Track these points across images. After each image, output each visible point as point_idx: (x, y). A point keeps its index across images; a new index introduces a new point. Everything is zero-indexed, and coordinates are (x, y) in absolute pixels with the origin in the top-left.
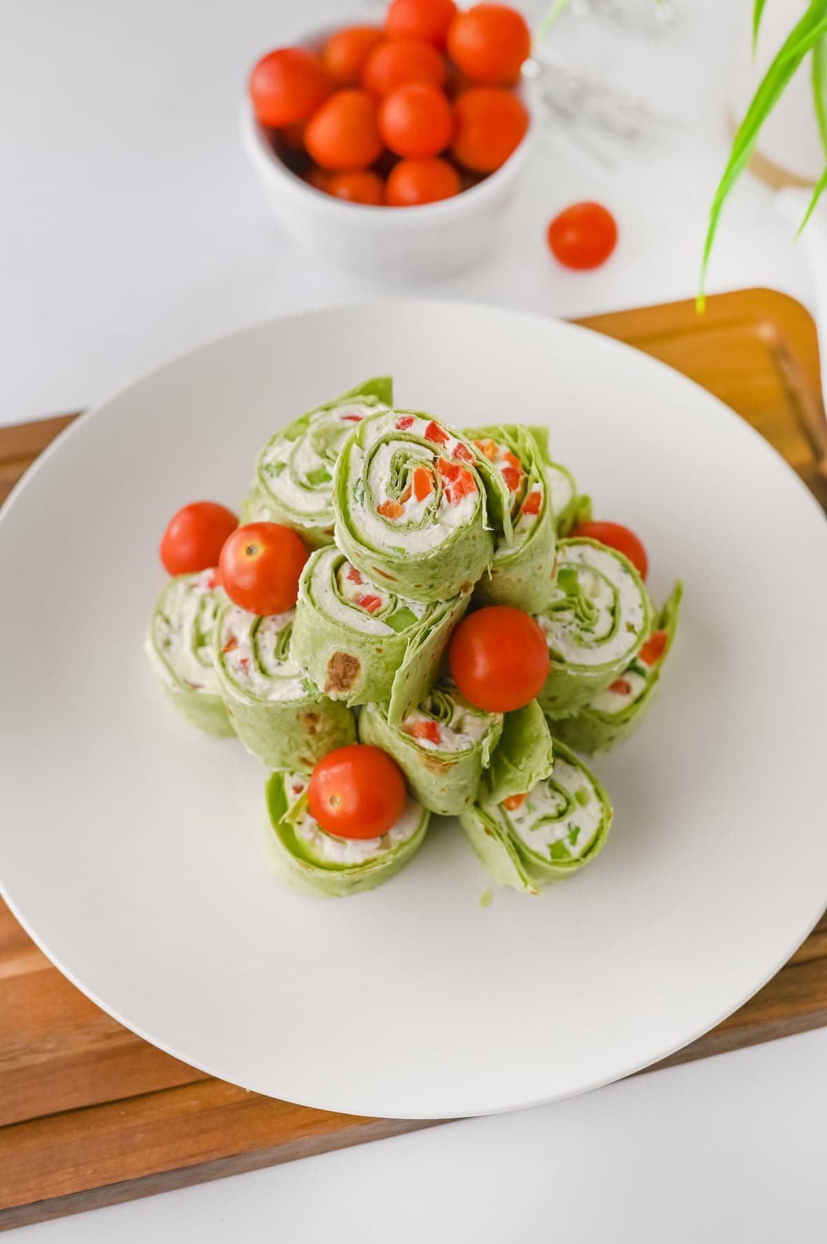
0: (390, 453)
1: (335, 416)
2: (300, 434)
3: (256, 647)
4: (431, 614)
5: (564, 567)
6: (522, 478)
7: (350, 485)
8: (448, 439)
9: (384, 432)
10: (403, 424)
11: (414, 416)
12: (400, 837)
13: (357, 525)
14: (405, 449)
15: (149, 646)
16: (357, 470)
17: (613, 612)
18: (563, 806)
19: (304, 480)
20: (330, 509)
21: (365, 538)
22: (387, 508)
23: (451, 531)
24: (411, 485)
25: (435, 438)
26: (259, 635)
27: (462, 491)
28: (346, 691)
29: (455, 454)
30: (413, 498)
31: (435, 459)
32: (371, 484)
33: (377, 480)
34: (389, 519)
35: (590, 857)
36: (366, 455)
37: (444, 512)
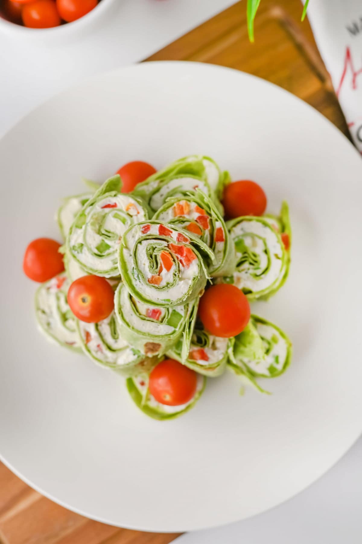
0: (144, 249)
1: (98, 207)
2: (84, 223)
3: (101, 335)
4: (187, 311)
5: (236, 240)
6: (208, 220)
7: (130, 272)
8: (171, 232)
9: (137, 238)
10: (145, 230)
11: (149, 224)
13: (141, 292)
14: (151, 244)
15: (40, 329)
16: (131, 264)
17: (266, 252)
18: (267, 346)
19: (96, 251)
20: (116, 265)
21: (148, 298)
22: (153, 280)
23: (190, 282)
24: (161, 263)
25: (165, 234)
26: (99, 328)
27: (189, 261)
28: (157, 352)
29: (178, 240)
30: (164, 271)
31: (168, 245)
32: (140, 269)
33: (143, 266)
34: (156, 285)
36: (132, 253)
37: (183, 273)
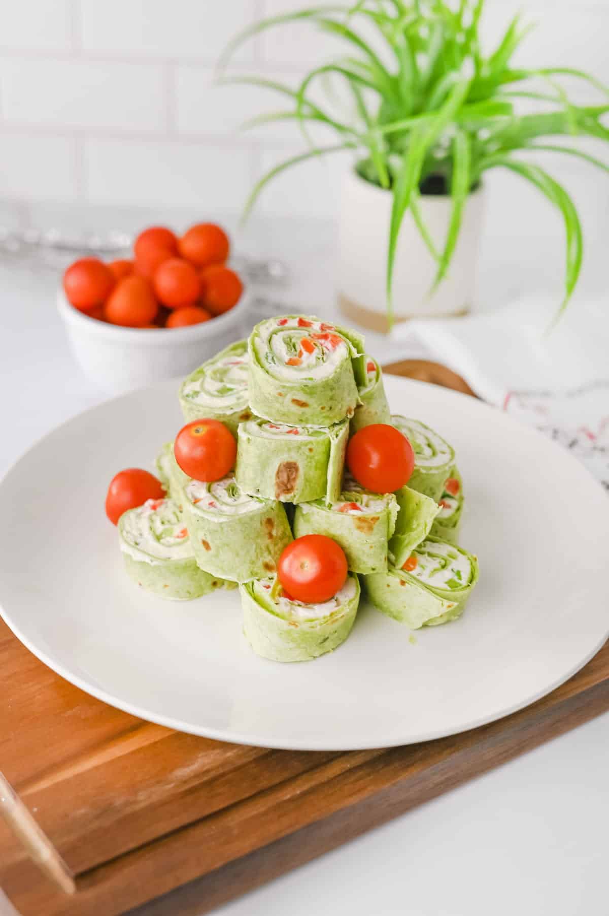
0: (280, 337)
3: (215, 497)
7: (262, 357)
8: (313, 324)
10: (282, 323)
11: (287, 318)
12: (347, 599)
14: (288, 334)
16: (264, 349)
17: (429, 445)
18: (443, 562)
22: (292, 361)
24: (300, 348)
25: (305, 325)
26: (213, 492)
27: (334, 344)
28: (291, 492)
29: (321, 329)
30: (305, 354)
31: (310, 334)
32: (275, 353)
33: (279, 350)
34: (295, 367)
35: (474, 582)
37: (328, 356)
